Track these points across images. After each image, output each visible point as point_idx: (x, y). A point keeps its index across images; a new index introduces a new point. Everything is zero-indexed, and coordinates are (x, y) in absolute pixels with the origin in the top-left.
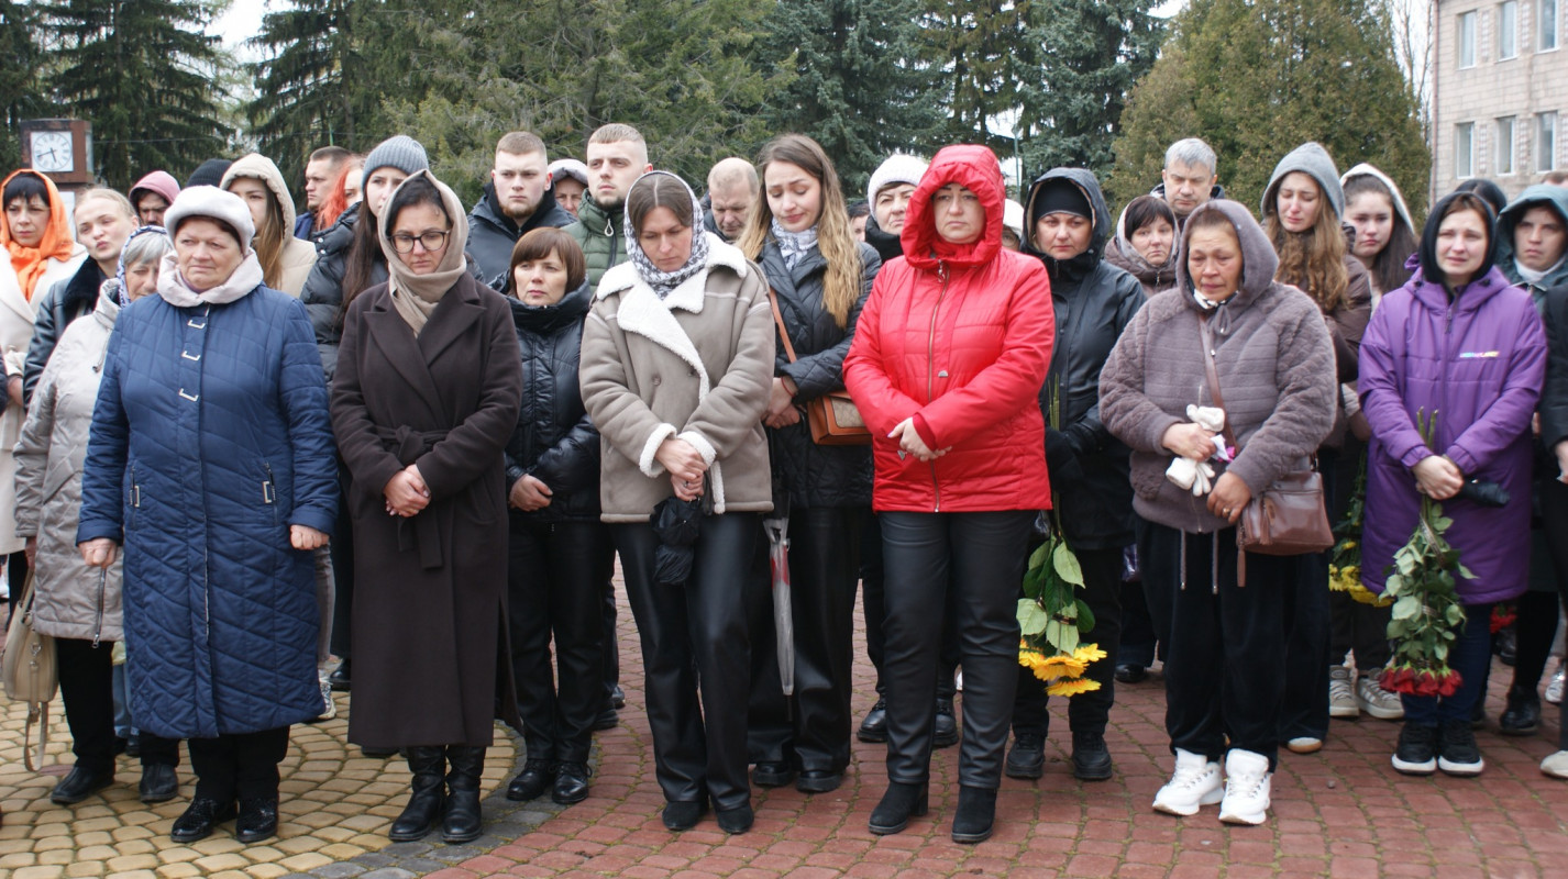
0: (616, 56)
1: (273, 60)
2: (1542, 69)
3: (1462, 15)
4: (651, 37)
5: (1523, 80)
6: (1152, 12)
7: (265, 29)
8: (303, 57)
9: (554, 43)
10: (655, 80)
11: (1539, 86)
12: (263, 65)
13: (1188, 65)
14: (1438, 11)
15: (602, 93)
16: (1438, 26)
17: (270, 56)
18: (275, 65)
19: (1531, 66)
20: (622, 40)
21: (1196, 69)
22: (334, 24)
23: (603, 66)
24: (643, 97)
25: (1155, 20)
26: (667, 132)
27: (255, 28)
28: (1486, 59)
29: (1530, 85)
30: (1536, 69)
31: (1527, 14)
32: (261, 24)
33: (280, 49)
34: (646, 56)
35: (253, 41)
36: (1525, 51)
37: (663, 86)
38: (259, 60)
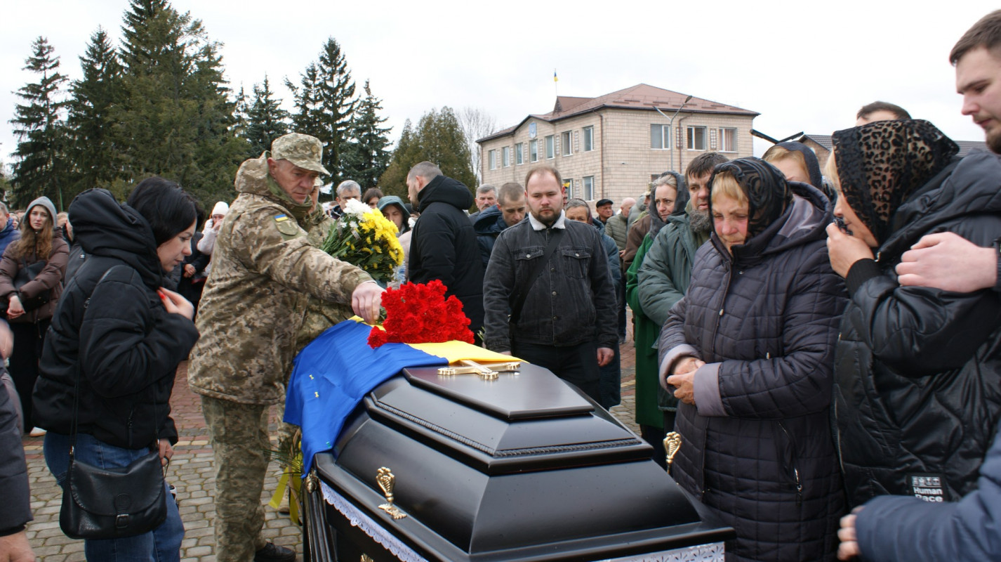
0: (194, 164)
1: (22, 162)
2: (518, 170)
3: (490, 151)
4: (204, 157)
5: (512, 174)
6: (384, 149)
7: (18, 149)
8: (35, 160)
9: (169, 159)
10: (207, 173)
11: (517, 177)
12: (18, 163)
13: (400, 168)
14: (482, 149)
15: (187, 178)
16: (482, 155)
17: (20, 160)
18: (23, 164)
19: (514, 170)
20: (195, 159)
21: (402, 170)
22: (49, 146)
23: (188, 169)
24: (204, 180)
25: (385, 152)
26: (210, 192)
27: (14, 149)
28: (499, 167)
29: (514, 176)
30: (516, 171)
31: (512, 152)
32: (17, 147)
33: (24, 158)
34: (202, 164)
35: (14, 154)
36: (512, 164)
37: (211, 175)
38: (15, 162)
